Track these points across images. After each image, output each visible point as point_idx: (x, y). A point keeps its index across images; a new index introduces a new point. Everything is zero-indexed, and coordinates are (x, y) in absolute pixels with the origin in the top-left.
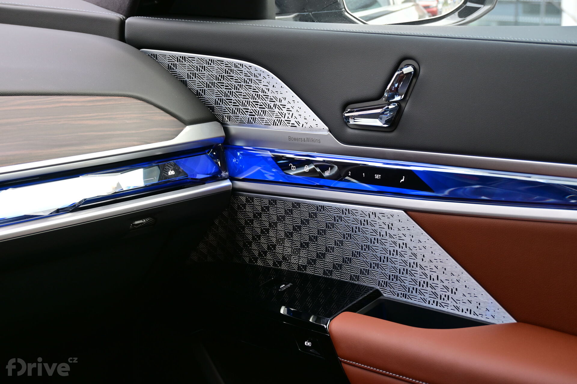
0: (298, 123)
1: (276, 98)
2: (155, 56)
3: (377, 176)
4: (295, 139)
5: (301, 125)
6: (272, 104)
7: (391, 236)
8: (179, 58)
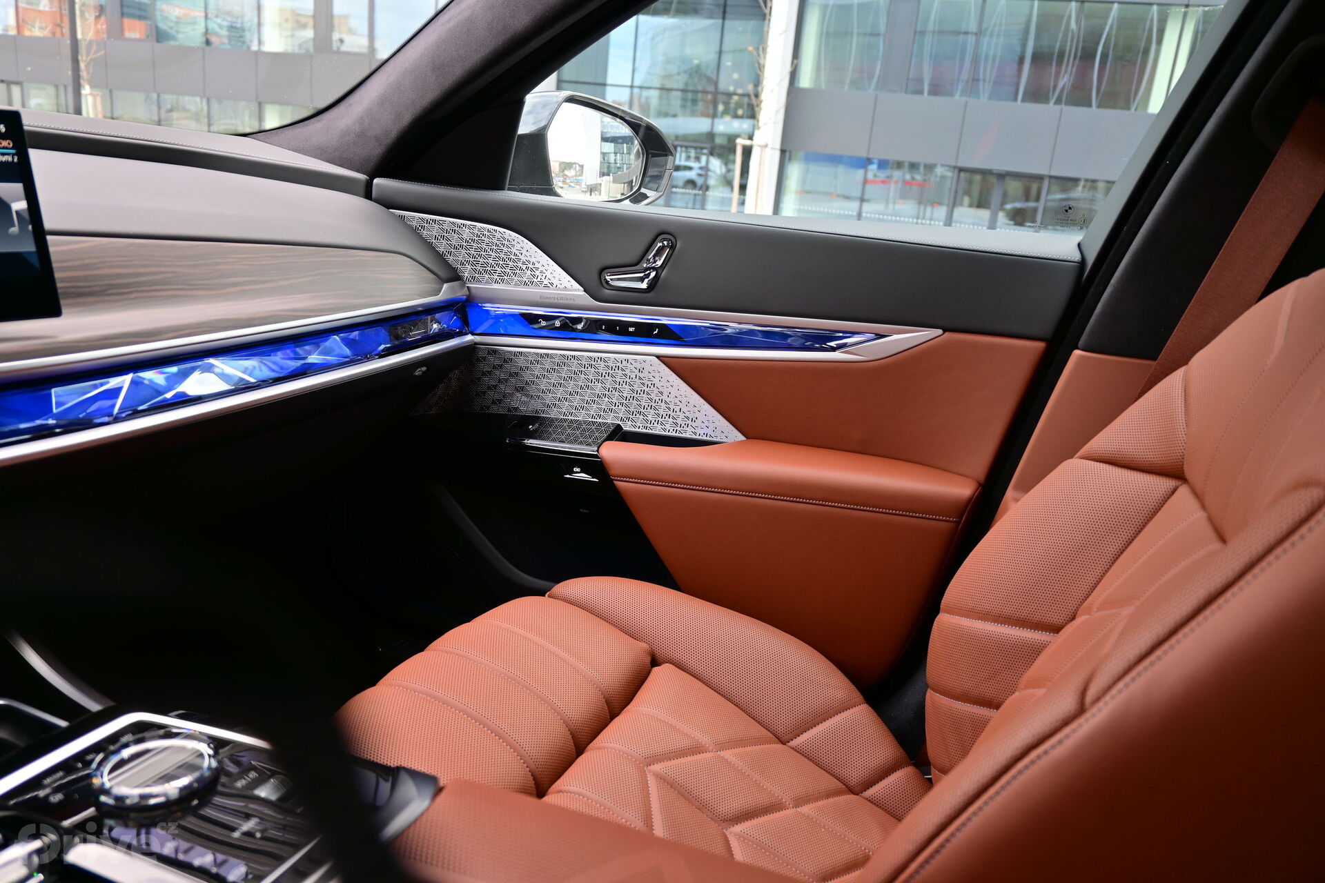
0: (552, 284)
1: (529, 262)
2: (402, 218)
3: (631, 329)
4: (547, 298)
5: (554, 286)
6: (524, 267)
7: (640, 378)
8: (429, 220)
